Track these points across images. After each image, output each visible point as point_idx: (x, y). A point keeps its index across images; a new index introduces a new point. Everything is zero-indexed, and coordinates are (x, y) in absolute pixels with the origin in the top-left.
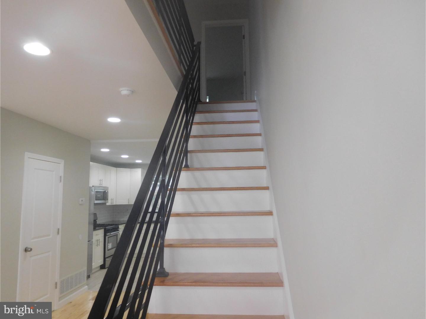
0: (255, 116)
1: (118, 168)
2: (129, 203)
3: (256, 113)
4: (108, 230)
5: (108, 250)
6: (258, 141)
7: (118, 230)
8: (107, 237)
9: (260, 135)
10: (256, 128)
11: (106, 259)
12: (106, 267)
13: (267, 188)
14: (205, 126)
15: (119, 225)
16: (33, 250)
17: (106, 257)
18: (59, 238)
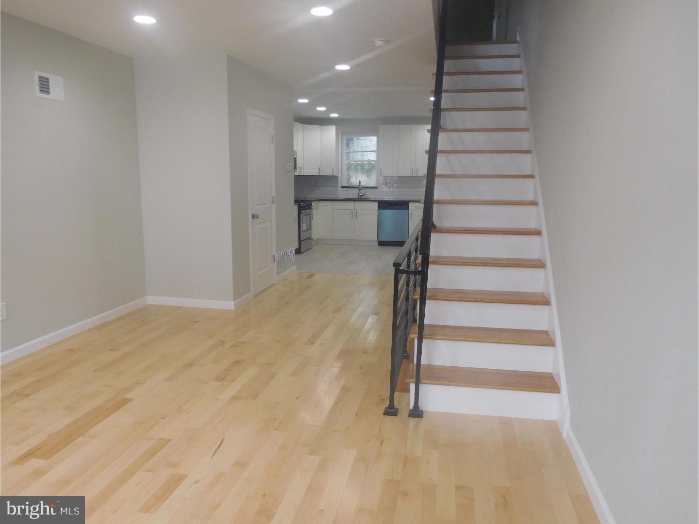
0: (516, 64)
1: (304, 125)
2: (319, 173)
3: (518, 60)
4: (302, 207)
5: (303, 232)
6: (520, 98)
7: (311, 209)
8: (301, 215)
9: (522, 90)
10: (518, 80)
11: (302, 243)
12: (302, 252)
13: (528, 152)
14: (456, 77)
15: (312, 201)
16: (259, 218)
17: (302, 239)
18: (274, 207)
